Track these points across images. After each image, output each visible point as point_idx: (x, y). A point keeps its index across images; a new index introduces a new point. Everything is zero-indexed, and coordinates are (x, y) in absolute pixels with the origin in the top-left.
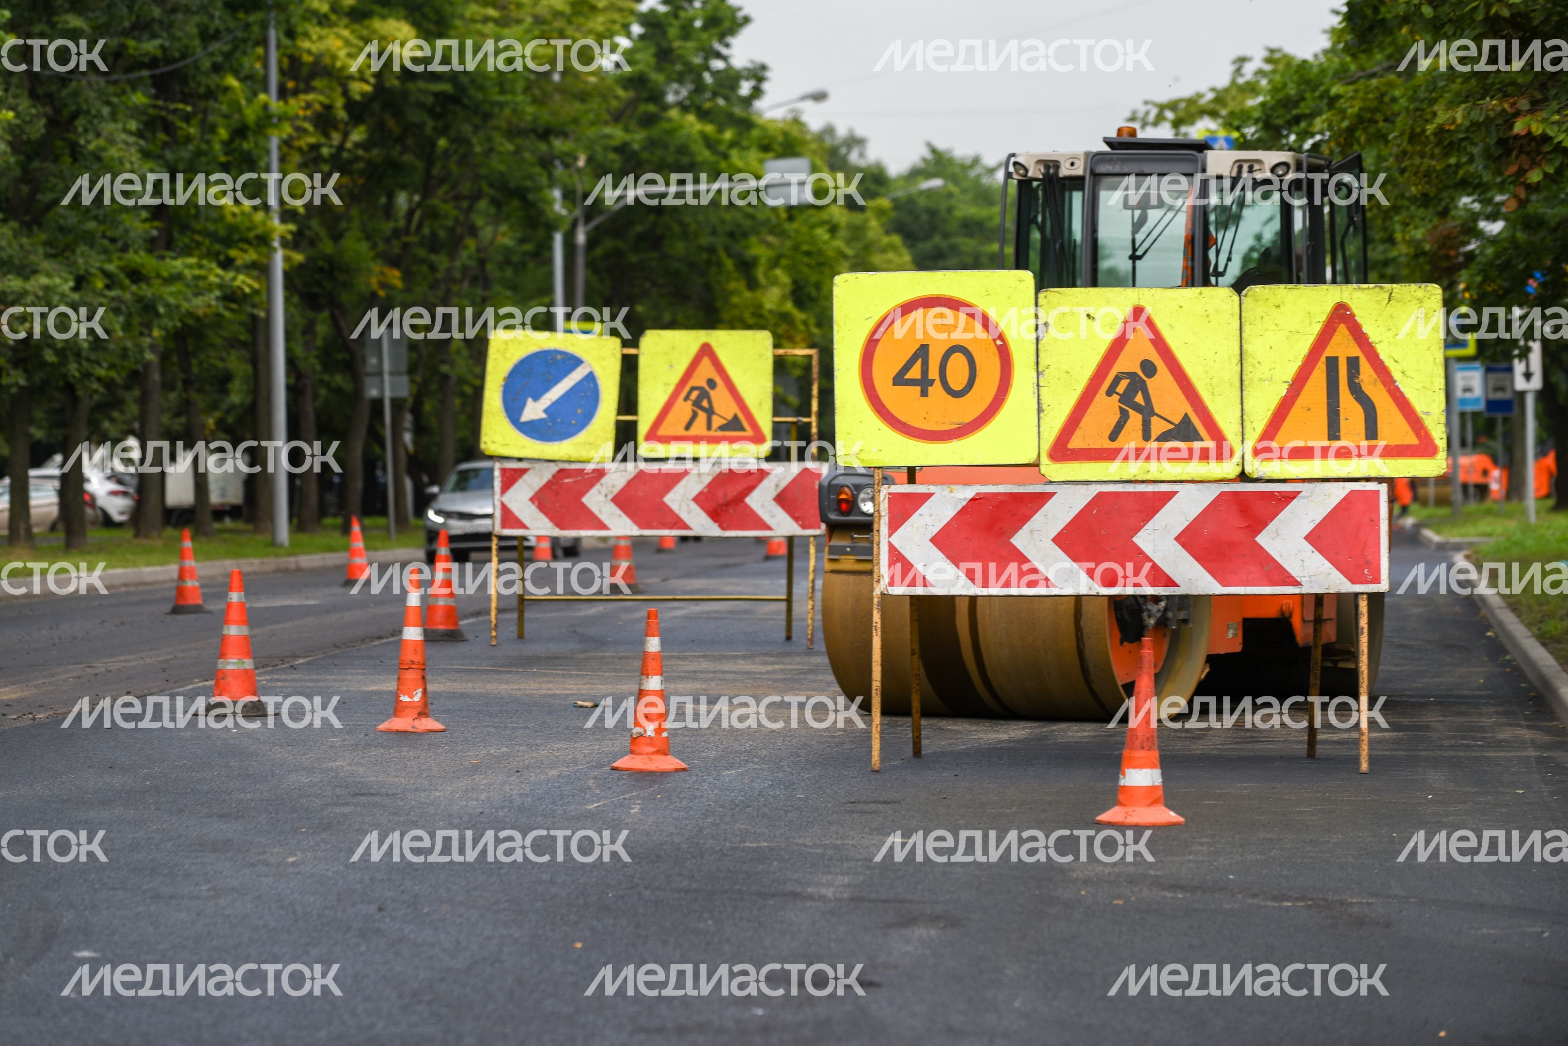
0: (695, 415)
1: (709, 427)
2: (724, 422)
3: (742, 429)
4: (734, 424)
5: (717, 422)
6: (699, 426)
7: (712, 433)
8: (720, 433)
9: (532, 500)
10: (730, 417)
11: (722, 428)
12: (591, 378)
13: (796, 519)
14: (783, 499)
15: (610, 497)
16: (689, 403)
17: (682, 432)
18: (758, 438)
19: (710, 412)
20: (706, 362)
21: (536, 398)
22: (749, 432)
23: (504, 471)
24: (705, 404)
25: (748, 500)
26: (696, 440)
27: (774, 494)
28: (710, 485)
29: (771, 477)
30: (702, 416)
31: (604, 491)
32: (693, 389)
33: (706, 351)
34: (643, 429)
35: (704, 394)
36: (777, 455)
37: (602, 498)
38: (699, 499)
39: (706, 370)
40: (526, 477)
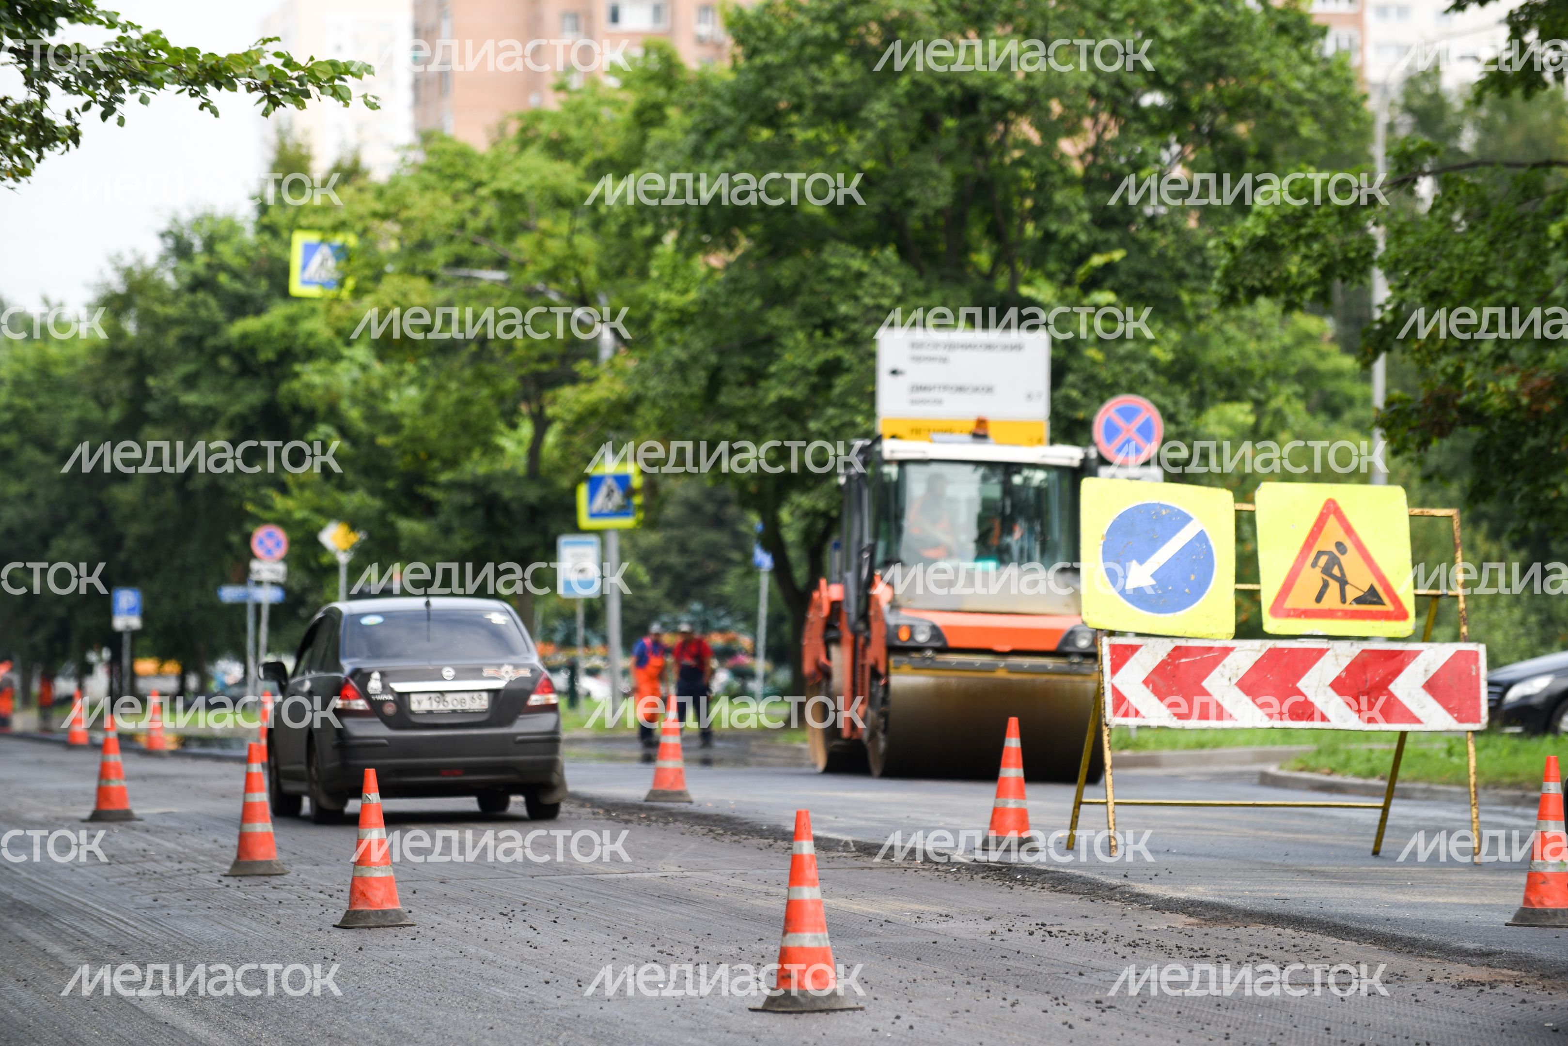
0: (1325, 585)
1: (1343, 600)
2: (1361, 594)
3: (1381, 602)
4: (1371, 597)
5: (1352, 593)
6: (1332, 599)
7: (1347, 607)
8: (1356, 607)
9: (1146, 682)
10: (1366, 589)
11: (1359, 600)
12: (1201, 537)
13: (1450, 711)
14: (1432, 686)
15: (1235, 681)
16: (1318, 570)
17: (1312, 605)
18: (1401, 615)
19: (1343, 582)
20: (1332, 521)
21: (1141, 562)
22: (1389, 607)
23: (1114, 648)
24: (1336, 571)
25: (1392, 687)
26: (1329, 614)
27: (1423, 680)
28: (1348, 669)
29: (1420, 658)
30: (1334, 586)
31: (1228, 674)
32: (1320, 553)
33: (1331, 509)
34: (1267, 600)
35: (1334, 561)
36: (1424, 635)
37: (1225, 682)
38: (1338, 686)
39: (1333, 532)
40: (1137, 655)
